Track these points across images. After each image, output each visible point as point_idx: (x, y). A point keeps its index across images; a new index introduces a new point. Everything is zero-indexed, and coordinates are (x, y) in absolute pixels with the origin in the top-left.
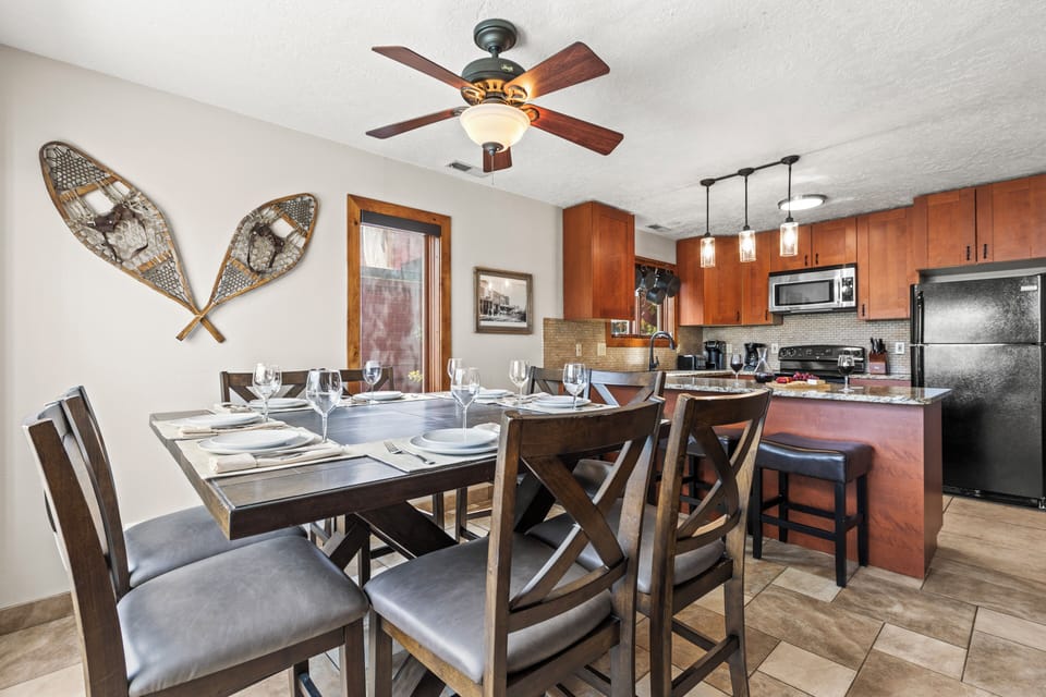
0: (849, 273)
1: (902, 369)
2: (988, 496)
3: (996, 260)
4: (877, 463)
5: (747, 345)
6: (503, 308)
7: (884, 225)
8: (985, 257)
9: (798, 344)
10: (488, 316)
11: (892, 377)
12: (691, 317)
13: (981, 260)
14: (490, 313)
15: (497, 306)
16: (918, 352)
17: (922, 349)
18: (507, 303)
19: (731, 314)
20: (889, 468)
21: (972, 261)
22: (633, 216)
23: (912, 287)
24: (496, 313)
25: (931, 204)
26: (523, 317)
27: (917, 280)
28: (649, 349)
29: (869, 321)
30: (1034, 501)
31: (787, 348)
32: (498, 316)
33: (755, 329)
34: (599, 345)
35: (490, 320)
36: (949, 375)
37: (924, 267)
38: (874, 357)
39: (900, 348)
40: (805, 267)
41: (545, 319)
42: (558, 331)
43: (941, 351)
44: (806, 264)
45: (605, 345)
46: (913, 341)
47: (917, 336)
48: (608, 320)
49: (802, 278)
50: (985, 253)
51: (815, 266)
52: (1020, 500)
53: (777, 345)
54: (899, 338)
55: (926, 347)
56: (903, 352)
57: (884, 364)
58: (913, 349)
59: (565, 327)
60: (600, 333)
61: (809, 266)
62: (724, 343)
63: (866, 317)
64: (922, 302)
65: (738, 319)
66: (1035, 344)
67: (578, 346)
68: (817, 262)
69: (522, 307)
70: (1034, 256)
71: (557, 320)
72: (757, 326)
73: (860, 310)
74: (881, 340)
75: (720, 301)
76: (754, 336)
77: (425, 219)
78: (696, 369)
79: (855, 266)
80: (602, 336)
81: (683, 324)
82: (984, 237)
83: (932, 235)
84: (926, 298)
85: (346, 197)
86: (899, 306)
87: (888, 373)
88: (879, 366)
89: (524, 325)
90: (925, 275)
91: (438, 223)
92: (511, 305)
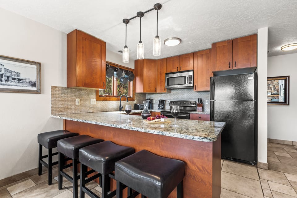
0: (191, 73)
1: (207, 109)
2: (235, 160)
3: (239, 68)
4: (188, 172)
5: (159, 100)
6: (14, 79)
7: (202, 56)
8: (235, 67)
9: (176, 100)
11: (204, 113)
12: (139, 89)
13: (234, 68)
15: (8, 77)
16: (212, 103)
17: (214, 102)
19: (153, 89)
20: (194, 177)
21: (231, 68)
22: (106, 43)
23: (211, 78)
25: (217, 46)
26: (34, 85)
27: (212, 76)
28: (119, 102)
29: (198, 92)
30: (251, 162)
31: (172, 102)
33: (163, 94)
34: (91, 100)
36: (223, 112)
37: (215, 71)
38: (199, 105)
39: (207, 102)
40: (177, 71)
41: (52, 87)
42: (64, 93)
43: (220, 103)
44: (177, 70)
45: (95, 99)
46: (211, 99)
47: (212, 97)
48: (97, 89)
49: (175, 75)
50: (235, 65)
51: (180, 71)
52: (246, 162)
53: (169, 100)
54: (207, 98)
55: (215, 102)
56: (208, 103)
57: (202, 107)
58: (211, 102)
59: (68, 91)
60: (93, 94)
61: (178, 71)
62: (153, 100)
63: (196, 90)
64: (214, 84)
65: (156, 90)
66: (252, 100)
67: (78, 100)
68: (181, 70)
69: (34, 79)
70: (252, 66)
71: (62, 88)
72: (163, 93)
73: (194, 87)
74: (201, 99)
75: (149, 83)
76: (162, 97)
78: (140, 110)
79: (193, 71)
80: (94, 96)
81: (136, 92)
82: (235, 59)
83: (218, 58)
84: (215, 82)
86: (207, 86)
87: (203, 111)
88: (200, 108)
89: (34, 89)
90: (215, 74)
92: (22, 77)
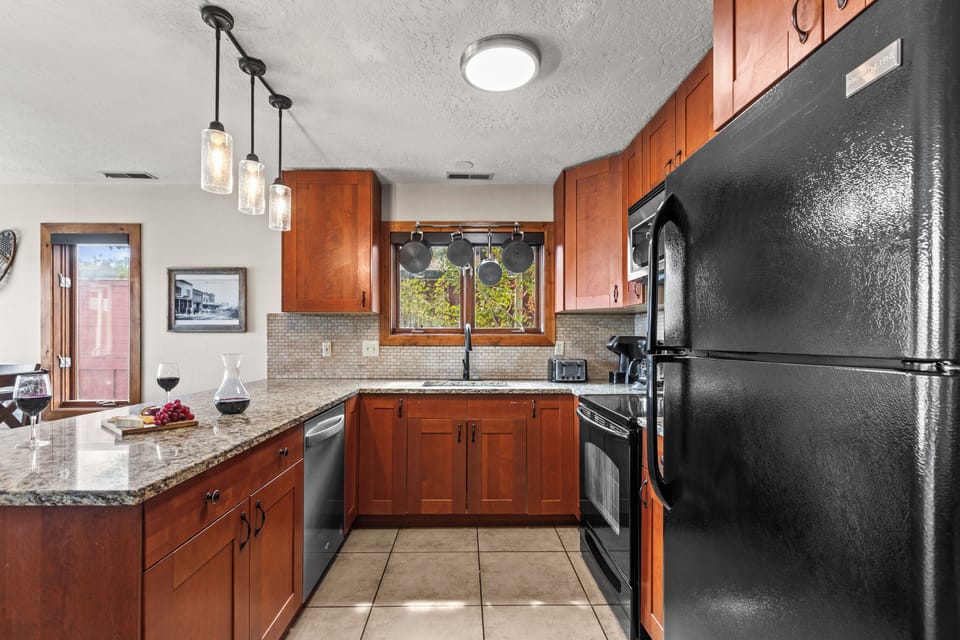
6: (205, 306)
10: (186, 315)
14: (189, 312)
15: (198, 304)
18: (212, 300)
24: (196, 311)
26: (235, 314)
32: (199, 314)
34: (365, 343)
35: (190, 319)
41: (269, 316)
42: (292, 327)
45: (376, 343)
59: (303, 323)
60: (369, 328)
67: (326, 345)
69: (235, 303)
77: (112, 231)
80: (374, 332)
85: (39, 226)
89: (236, 322)
91: (126, 232)
92: (217, 302)
